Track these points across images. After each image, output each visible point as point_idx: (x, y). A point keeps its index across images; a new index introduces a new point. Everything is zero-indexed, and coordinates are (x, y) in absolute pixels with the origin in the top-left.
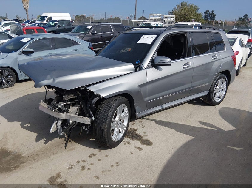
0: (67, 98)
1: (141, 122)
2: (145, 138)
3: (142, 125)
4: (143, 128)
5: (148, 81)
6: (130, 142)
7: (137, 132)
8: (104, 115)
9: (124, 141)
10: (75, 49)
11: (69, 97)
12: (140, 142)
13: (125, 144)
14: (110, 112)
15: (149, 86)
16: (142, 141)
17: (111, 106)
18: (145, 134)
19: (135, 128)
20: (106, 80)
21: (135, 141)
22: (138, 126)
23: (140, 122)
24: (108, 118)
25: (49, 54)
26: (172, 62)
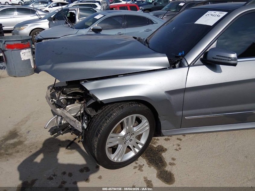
0: (69, 92)
1: (181, 140)
2: (168, 168)
3: (179, 145)
4: (176, 150)
5: (188, 86)
6: (144, 168)
7: (164, 154)
8: (98, 126)
9: (137, 163)
10: (149, 29)
11: (72, 91)
12: (158, 173)
13: (135, 167)
14: (106, 124)
15: (188, 95)
16: (161, 172)
17: (111, 114)
18: (172, 162)
19: (165, 147)
20: (118, 75)
21: (152, 168)
22: (171, 145)
23: (178, 139)
24: (101, 131)
25: (118, 33)
26: (238, 60)
